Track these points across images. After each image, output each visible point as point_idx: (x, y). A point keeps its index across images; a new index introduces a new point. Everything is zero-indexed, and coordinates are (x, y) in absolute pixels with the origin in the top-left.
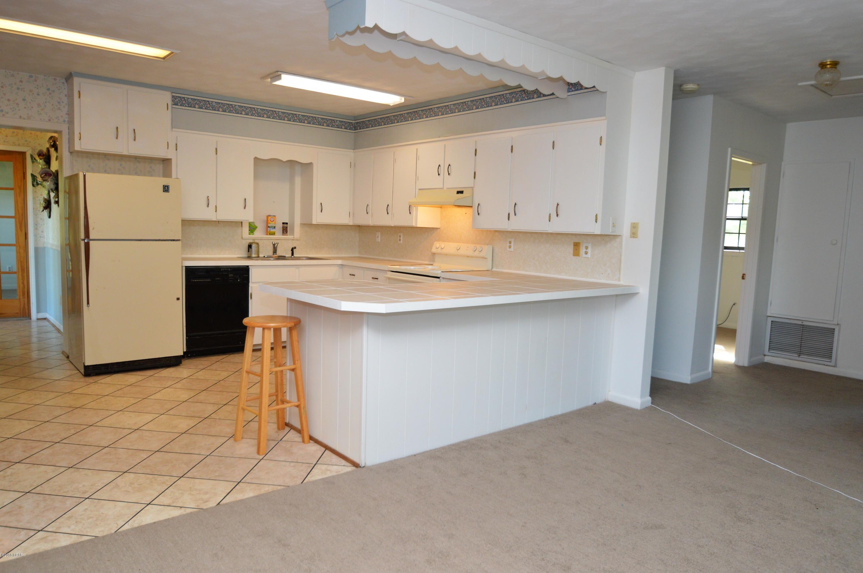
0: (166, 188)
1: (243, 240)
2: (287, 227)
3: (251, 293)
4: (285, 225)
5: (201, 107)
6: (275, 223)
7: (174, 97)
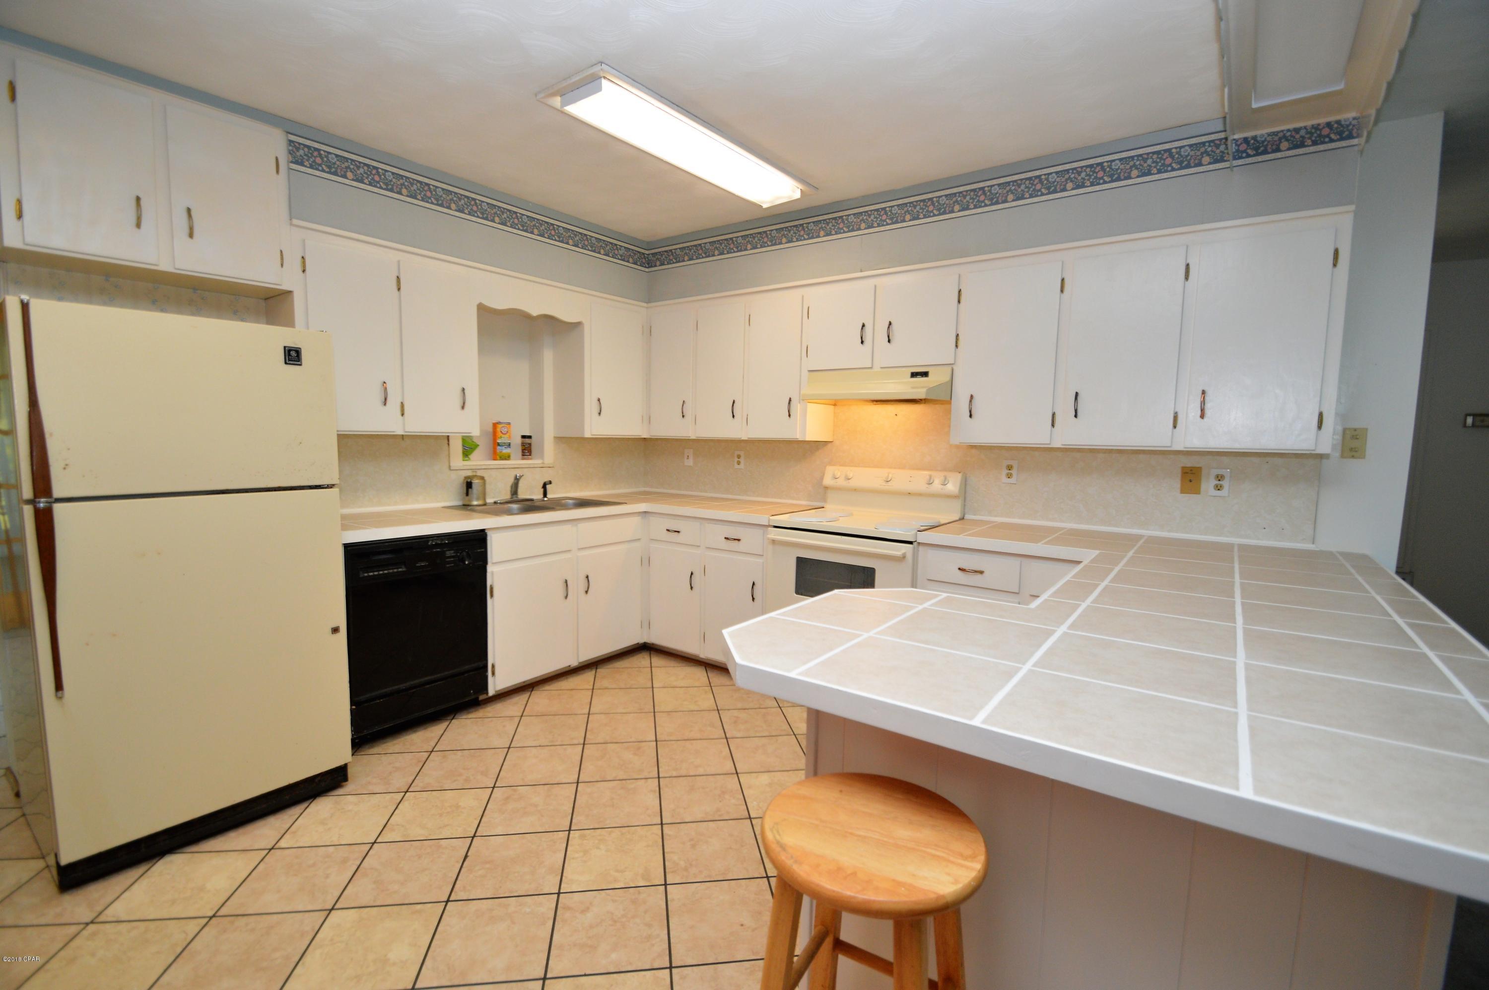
0: (293, 354)
1: (452, 472)
2: (530, 444)
3: (491, 586)
4: (527, 440)
5: (360, 178)
6: (510, 437)
7: (292, 144)
